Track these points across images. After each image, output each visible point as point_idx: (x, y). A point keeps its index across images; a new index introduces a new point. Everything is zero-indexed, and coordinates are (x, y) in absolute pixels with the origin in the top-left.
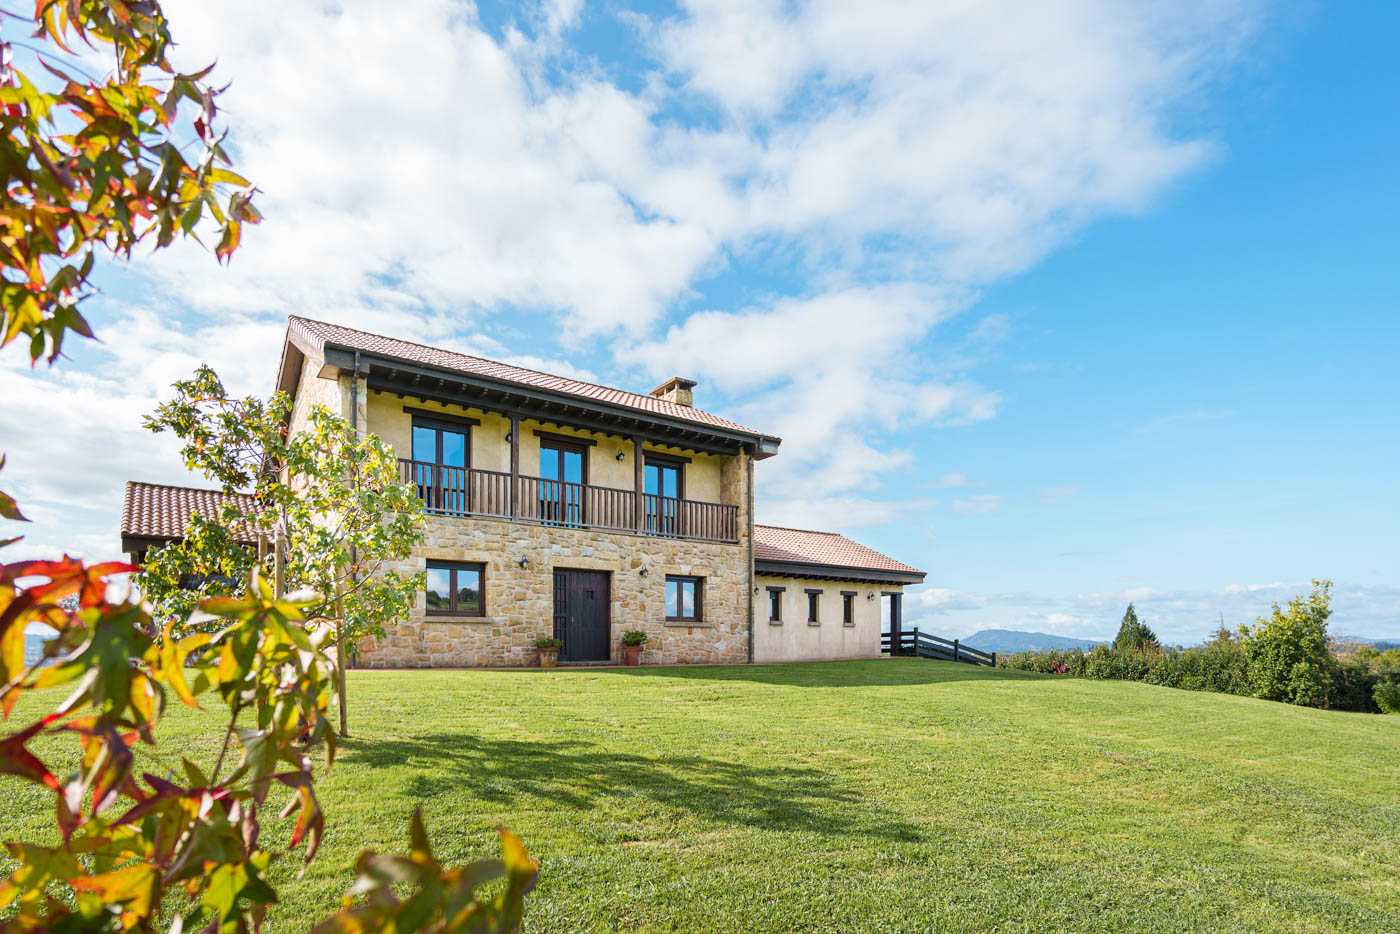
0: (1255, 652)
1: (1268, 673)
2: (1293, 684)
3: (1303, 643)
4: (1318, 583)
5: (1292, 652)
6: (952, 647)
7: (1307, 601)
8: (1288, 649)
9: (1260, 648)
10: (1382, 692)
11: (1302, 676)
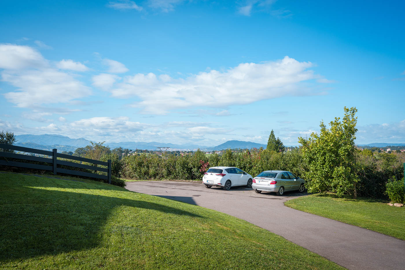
0: (310, 158)
1: (319, 172)
2: (335, 181)
3: (341, 151)
4: (348, 110)
5: (333, 158)
6: (51, 157)
7: (341, 121)
8: (330, 156)
9: (313, 155)
10: (392, 188)
11: (340, 176)
